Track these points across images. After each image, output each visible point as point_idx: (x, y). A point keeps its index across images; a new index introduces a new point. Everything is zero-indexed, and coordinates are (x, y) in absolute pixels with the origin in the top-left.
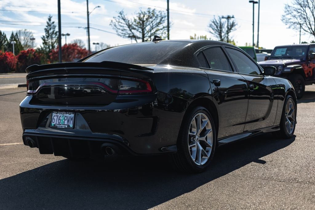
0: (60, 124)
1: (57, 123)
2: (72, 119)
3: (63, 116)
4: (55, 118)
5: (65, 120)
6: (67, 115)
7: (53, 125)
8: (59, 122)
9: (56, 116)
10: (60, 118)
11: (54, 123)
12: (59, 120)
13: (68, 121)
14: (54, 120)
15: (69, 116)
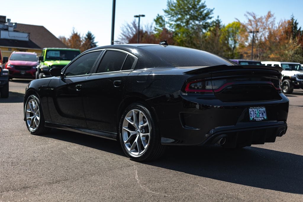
0: (257, 117)
1: (255, 117)
2: (264, 112)
3: (258, 111)
4: (252, 112)
5: (260, 114)
6: (261, 109)
7: (251, 119)
8: (256, 116)
9: (252, 111)
10: (256, 112)
11: (253, 117)
12: (256, 114)
13: (262, 114)
14: (251, 114)
15: (262, 110)
